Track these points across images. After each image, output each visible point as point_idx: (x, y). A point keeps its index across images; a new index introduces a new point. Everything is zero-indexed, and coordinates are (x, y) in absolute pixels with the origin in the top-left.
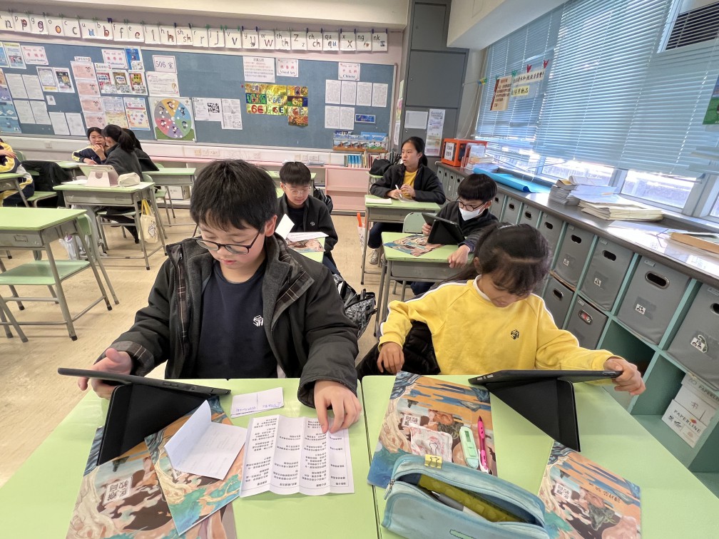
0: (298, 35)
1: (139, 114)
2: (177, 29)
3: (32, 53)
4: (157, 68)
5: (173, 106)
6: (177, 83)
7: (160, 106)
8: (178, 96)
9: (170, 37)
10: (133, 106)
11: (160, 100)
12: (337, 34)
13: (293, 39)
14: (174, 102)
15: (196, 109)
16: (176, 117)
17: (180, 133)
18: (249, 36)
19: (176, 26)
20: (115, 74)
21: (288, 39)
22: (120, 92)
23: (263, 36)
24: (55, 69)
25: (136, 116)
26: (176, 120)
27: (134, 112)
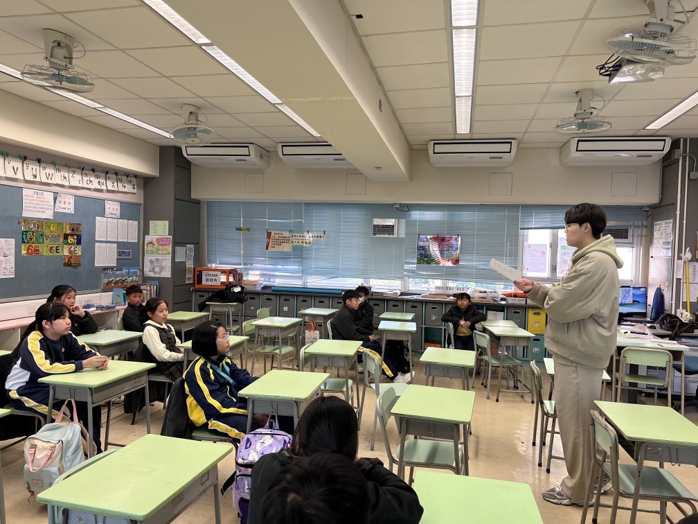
0: (74, 172)
12: (104, 175)
13: (71, 175)
18: (30, 167)
21: (66, 175)
23: (45, 168)
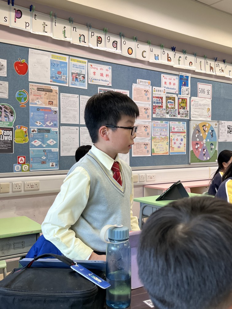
1: (179, 138)
2: (217, 63)
3: (98, 72)
4: (200, 94)
5: (206, 129)
7: (197, 129)
8: (210, 119)
9: (212, 68)
10: (176, 130)
11: (198, 123)
14: (207, 125)
15: (220, 131)
16: (206, 140)
17: (208, 155)
22: (168, 116)
25: (177, 140)
26: (207, 142)
27: (176, 136)
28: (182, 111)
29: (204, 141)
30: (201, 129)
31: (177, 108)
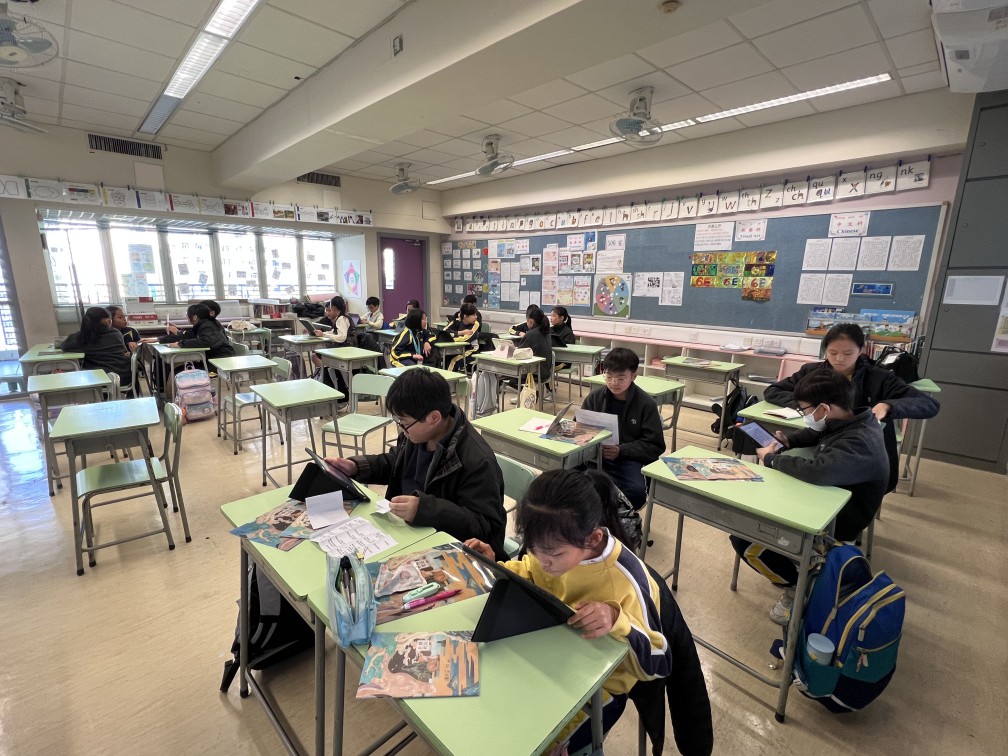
0: (771, 190)
1: (584, 291)
2: (634, 208)
3: (521, 245)
4: (608, 247)
5: (615, 282)
6: (622, 260)
7: (603, 283)
8: (621, 272)
9: (626, 216)
10: (580, 284)
11: (604, 277)
12: (832, 179)
13: (764, 195)
14: (616, 278)
15: (636, 285)
16: (615, 293)
17: (616, 310)
18: (707, 202)
19: (632, 205)
20: (573, 256)
21: (757, 197)
22: (573, 272)
23: (725, 198)
24: (532, 256)
25: (581, 293)
26: (614, 296)
27: (580, 289)
28: (587, 266)
29: (611, 295)
30: (608, 282)
31: (581, 263)
